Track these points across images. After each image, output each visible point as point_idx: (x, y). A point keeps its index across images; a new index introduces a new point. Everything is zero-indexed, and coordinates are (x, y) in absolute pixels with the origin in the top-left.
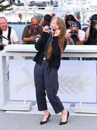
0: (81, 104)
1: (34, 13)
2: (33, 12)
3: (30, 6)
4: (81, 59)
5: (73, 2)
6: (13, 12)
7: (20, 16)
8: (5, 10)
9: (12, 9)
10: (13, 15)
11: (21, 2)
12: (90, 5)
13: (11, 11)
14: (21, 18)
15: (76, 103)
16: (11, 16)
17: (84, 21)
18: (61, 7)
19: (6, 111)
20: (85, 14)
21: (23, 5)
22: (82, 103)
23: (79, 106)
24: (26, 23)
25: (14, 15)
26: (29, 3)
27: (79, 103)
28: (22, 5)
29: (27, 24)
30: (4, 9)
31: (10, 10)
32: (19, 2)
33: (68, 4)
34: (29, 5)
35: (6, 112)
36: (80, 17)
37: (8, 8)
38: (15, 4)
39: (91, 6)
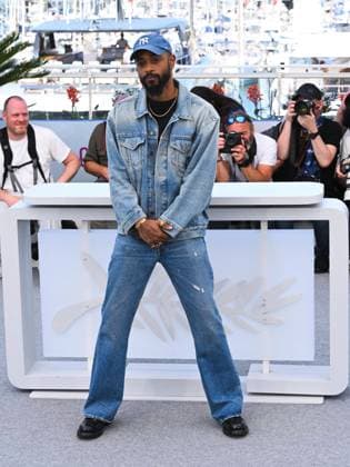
0: (266, 367)
1: (116, 82)
2: (111, 81)
3: (103, 62)
4: (264, 226)
5: (237, 48)
6: (49, 81)
7: (72, 93)
8: (26, 77)
9: (46, 73)
10: (49, 90)
11: (75, 50)
12: (289, 54)
13: (45, 79)
14: (75, 100)
15: (250, 362)
16: (43, 92)
17: (270, 106)
18: (199, 63)
19: (30, 391)
20: (275, 85)
21: (81, 60)
22: (272, 362)
23: (262, 372)
24: (91, 116)
25: (52, 90)
26: (100, 52)
27: (261, 362)
28: (79, 57)
29: (94, 119)
30: (23, 75)
31: (39, 75)
32: (68, 48)
33: (222, 53)
34: (98, 59)
35: (33, 395)
36: (258, 96)
37: (34, 71)
38: (56, 56)
39: (294, 61)
